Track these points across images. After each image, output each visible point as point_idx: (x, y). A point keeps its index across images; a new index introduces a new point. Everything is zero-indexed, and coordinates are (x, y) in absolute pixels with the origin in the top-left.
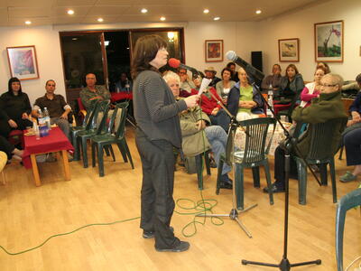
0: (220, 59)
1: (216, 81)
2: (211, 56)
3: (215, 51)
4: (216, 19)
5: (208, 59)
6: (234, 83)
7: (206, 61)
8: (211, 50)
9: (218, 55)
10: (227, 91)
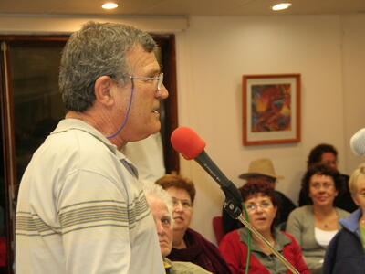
0: (289, 134)
1: (284, 207)
2: (261, 126)
3: (273, 109)
4: (278, 7)
5: (252, 137)
6: (344, 217)
7: (246, 143)
8: (262, 108)
9: (283, 124)
10: (324, 237)
